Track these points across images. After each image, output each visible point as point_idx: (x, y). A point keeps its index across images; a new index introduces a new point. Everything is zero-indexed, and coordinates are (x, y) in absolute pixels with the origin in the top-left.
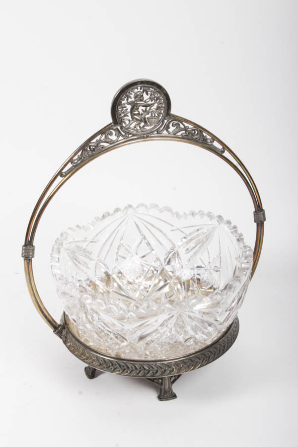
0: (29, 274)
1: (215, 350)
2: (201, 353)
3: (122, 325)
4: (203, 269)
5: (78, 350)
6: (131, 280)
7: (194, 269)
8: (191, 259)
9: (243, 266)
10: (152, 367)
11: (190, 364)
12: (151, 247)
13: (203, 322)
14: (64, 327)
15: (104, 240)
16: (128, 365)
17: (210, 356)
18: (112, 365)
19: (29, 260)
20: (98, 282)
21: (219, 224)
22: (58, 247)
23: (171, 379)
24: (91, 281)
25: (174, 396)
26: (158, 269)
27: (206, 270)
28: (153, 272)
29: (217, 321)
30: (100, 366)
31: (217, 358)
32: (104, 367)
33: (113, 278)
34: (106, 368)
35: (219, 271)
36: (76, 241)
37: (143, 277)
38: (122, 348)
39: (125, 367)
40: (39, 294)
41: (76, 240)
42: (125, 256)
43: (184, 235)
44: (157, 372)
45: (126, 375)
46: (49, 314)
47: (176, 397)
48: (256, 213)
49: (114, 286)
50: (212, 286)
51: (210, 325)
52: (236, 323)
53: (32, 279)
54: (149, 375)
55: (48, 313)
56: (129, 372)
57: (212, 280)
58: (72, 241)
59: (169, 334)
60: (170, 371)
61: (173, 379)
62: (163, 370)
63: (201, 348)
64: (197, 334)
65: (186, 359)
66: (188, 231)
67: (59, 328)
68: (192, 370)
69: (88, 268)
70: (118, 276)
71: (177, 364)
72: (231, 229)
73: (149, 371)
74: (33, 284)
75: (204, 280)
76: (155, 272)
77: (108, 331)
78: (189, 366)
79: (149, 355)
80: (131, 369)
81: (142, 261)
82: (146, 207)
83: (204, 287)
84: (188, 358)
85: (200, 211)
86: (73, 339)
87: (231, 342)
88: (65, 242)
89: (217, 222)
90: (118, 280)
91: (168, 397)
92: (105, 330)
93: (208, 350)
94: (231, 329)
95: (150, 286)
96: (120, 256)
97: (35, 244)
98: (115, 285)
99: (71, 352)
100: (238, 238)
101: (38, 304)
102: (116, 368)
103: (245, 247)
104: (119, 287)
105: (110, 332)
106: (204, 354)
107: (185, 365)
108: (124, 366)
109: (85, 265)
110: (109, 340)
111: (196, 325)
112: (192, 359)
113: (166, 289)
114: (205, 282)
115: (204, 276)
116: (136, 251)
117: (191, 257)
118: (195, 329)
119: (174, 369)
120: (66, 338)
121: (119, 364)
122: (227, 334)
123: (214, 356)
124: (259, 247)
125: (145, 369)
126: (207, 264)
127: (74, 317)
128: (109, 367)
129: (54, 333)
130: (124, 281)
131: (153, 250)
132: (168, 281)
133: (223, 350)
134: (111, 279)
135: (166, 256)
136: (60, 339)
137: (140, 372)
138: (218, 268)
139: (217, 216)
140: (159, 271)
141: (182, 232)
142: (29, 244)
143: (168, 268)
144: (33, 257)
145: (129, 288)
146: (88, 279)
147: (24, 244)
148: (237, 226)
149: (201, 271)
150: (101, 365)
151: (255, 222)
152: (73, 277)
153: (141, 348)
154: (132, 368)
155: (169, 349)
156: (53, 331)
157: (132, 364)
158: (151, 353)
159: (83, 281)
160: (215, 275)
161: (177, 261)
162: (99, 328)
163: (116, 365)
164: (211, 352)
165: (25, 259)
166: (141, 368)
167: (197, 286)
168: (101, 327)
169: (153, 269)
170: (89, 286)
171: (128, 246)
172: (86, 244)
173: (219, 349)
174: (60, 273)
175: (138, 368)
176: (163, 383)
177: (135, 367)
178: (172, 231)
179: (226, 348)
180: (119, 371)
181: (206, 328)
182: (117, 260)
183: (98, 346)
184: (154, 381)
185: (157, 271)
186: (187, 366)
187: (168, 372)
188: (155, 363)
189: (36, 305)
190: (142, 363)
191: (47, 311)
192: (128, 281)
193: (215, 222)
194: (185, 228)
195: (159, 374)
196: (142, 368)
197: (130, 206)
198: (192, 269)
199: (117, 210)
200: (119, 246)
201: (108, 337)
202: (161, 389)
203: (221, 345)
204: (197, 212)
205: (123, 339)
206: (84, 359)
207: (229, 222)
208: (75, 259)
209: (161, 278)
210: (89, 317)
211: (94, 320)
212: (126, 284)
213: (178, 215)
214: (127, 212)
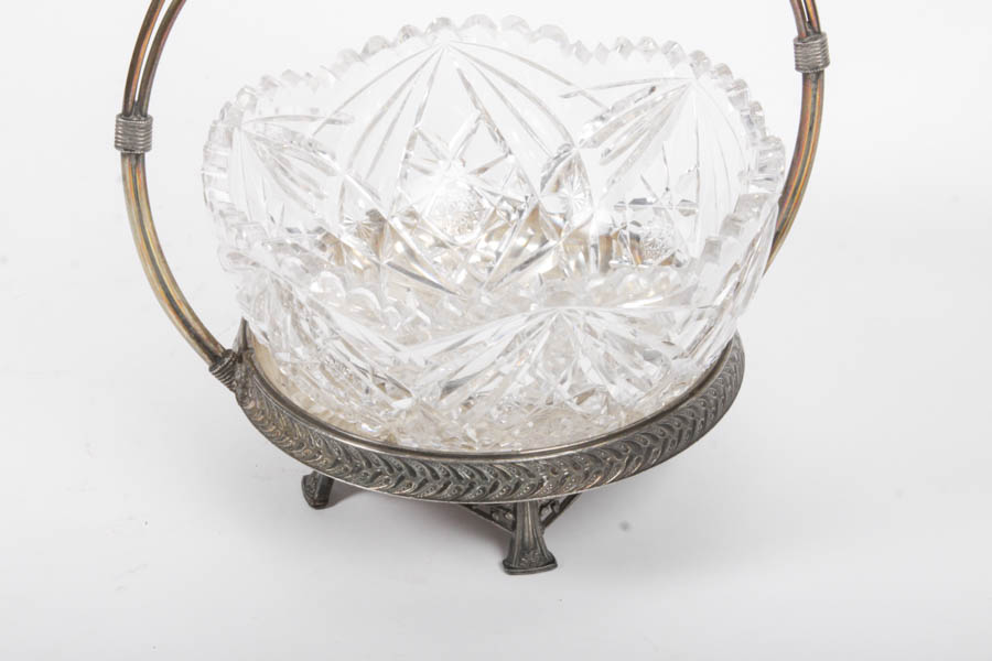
0: (137, 199)
1: (666, 431)
2: (622, 438)
3: (394, 348)
4: (650, 207)
5: (274, 422)
6: (443, 237)
7: (624, 208)
8: (617, 179)
9: (753, 189)
10: (480, 473)
11: (591, 469)
12: (505, 146)
13: (630, 348)
14: (239, 358)
15: (368, 119)
16: (414, 467)
17: (650, 449)
18: (369, 464)
19: (137, 156)
20: (347, 239)
21: (697, 76)
22: (226, 125)
23: (540, 514)
24: (328, 235)
25: (549, 563)
26: (522, 207)
27: (657, 210)
28: (509, 215)
29: (672, 344)
30: (333, 466)
31: (671, 456)
32: (346, 470)
33: (391, 228)
34: (352, 472)
35: (694, 212)
36: (286, 117)
37: (478, 229)
38: (397, 416)
39: (405, 472)
40: (168, 259)
41: (282, 113)
42: (426, 165)
43: (599, 111)
44: (495, 487)
45: (405, 495)
46: (197, 319)
47: (556, 566)
48: (801, 41)
49: (395, 251)
50: (673, 255)
51: (651, 357)
52: (733, 359)
53: (145, 212)
54: (470, 496)
55: (193, 314)
56: (415, 485)
57: (673, 238)
58: (272, 114)
59: (529, 380)
60: (532, 486)
61: (547, 512)
62: (511, 483)
63: (624, 425)
64: (613, 383)
65: (581, 454)
66: (610, 98)
67: (227, 360)
68: (597, 485)
69: (320, 196)
70: (404, 223)
71: (552, 468)
72: (729, 90)
73: (472, 485)
74: (148, 229)
75: (650, 240)
76: (514, 216)
77: (357, 366)
78: (587, 474)
79: (477, 441)
80: (421, 478)
81: (476, 181)
82: (492, 26)
83: (650, 260)
84: (586, 450)
85: (644, 40)
86: (263, 390)
87: (715, 413)
88: (248, 116)
89: (691, 70)
90: (405, 234)
91: (531, 565)
92: (348, 364)
93: (645, 429)
94: (716, 376)
95: (498, 254)
96: (415, 167)
97: (153, 109)
98: (399, 248)
99: (257, 427)
100: (748, 113)
101: (165, 287)
102: (380, 473)
103: (765, 140)
104: (411, 253)
105: (364, 372)
106: (631, 442)
107: (577, 473)
108: (400, 469)
109: (312, 187)
110: (361, 393)
111: (607, 355)
112: (596, 453)
113: (546, 265)
114: (653, 244)
115: (651, 228)
116: (463, 153)
117: (618, 173)
118: (607, 370)
119: (543, 481)
120: (244, 387)
121: (387, 463)
122: (704, 390)
123: (664, 449)
124: (809, 142)
125: (460, 478)
126: (659, 195)
127: (265, 327)
128: (360, 469)
129: (210, 374)
130: (422, 237)
131: (510, 152)
132: (552, 243)
133: (691, 433)
134: (387, 231)
135: (546, 173)
136: (227, 390)
137: (446, 486)
138: (692, 204)
139: (692, 55)
140: (525, 215)
141: (592, 99)
142: (135, 109)
143: (550, 204)
144: (147, 148)
145: (438, 259)
146: (319, 230)
147: (120, 110)
148: (748, 81)
149: (644, 214)
150: (337, 463)
151: (798, 68)
152: (272, 219)
153: (450, 417)
154: (423, 473)
155: (531, 424)
156: (208, 367)
157: (423, 462)
158: (479, 432)
159: (304, 232)
160: (683, 225)
161: (577, 185)
162: (331, 357)
163: (378, 465)
164: (654, 438)
165: (123, 156)
166: (448, 475)
167: (631, 255)
168: (337, 357)
169: (510, 208)
170: (323, 247)
171: (440, 138)
172: (314, 126)
173: (677, 429)
174: (228, 200)
175: (440, 474)
176: (519, 525)
177: (432, 471)
178: (567, 96)
179: (699, 427)
180: (387, 481)
181: (638, 366)
182: (406, 176)
183: (332, 413)
184: (490, 517)
185: (521, 212)
186: (582, 475)
187: (525, 489)
188: (491, 461)
189: (159, 288)
190: (451, 460)
191: (190, 309)
192: (436, 239)
193: (684, 69)
194: (600, 88)
195: (499, 493)
196: (452, 475)
197: (445, 22)
198: (620, 207)
199: (407, 33)
200: (413, 138)
201: (359, 386)
202: (512, 542)
203: (684, 419)
204: (635, 42)
205: (399, 392)
206: (291, 448)
207: (724, 70)
208: (280, 168)
209: (530, 231)
210: (305, 326)
211: (316, 336)
212: (431, 247)
213: (579, 50)
214: (436, 38)
